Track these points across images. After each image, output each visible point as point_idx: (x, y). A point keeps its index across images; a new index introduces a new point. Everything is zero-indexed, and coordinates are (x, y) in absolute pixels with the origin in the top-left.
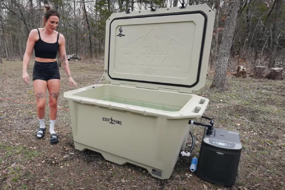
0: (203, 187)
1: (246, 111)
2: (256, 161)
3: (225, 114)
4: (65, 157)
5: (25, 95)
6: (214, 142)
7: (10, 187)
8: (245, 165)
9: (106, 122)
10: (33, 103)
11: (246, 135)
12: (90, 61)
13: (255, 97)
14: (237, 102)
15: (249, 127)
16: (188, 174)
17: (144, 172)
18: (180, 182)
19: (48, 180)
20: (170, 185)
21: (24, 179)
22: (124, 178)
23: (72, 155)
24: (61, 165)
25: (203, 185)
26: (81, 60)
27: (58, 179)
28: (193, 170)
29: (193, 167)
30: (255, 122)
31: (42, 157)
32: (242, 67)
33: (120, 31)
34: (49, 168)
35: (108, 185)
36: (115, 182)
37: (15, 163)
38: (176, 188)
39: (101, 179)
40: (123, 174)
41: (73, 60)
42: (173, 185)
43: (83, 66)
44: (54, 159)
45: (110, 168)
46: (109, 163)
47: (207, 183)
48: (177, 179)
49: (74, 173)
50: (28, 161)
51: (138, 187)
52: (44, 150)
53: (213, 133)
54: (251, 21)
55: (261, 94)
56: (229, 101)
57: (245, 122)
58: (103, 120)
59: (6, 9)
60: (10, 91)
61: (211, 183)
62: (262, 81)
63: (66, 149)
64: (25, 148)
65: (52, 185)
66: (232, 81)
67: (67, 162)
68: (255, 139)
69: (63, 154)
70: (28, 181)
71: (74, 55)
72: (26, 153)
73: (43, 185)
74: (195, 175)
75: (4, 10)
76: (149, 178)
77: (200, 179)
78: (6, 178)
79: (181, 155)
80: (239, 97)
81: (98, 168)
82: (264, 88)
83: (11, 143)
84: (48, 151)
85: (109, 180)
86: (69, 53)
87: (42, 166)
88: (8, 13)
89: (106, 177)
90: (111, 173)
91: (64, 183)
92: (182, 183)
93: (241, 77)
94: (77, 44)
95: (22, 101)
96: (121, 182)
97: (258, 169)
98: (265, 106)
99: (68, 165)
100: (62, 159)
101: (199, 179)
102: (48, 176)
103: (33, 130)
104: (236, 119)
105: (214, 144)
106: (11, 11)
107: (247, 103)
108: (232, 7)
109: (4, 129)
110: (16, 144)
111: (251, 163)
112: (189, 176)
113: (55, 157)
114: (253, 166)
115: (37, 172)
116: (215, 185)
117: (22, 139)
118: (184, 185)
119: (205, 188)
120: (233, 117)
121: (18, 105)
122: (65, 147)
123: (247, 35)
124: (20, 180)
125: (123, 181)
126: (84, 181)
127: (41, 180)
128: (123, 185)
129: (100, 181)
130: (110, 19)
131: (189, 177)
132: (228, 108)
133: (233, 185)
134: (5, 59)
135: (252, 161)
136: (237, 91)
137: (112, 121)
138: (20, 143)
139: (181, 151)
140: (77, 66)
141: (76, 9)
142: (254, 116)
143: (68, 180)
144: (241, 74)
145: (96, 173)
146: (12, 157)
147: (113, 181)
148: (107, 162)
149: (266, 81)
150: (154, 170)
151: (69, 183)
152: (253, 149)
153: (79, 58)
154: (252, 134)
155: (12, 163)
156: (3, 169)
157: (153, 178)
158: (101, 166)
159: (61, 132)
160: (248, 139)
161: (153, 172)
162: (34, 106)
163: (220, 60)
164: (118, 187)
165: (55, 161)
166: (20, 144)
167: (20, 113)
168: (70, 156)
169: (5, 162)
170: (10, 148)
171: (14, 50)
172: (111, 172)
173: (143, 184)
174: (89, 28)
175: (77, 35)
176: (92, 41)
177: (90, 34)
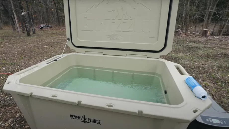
6: (208, 120)
9: (76, 120)
12: (59, 28)
26: (52, 28)
41: (46, 28)
43: (54, 32)
58: (71, 118)
71: (46, 24)
86: (43, 23)
94: (48, 17)
137: (85, 119)
140: (49, 33)
153: (51, 26)
174: (55, 4)
175: (47, 9)
176: (59, 14)
177: (56, 9)
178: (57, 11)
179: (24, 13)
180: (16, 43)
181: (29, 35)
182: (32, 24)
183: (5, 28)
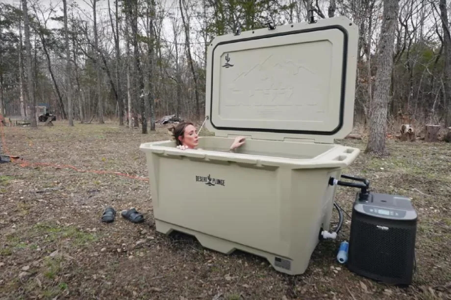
0: (360, 286)
1: (420, 181)
2: (444, 248)
3: (389, 185)
4: (138, 242)
5: (97, 163)
6: (371, 210)
7: (38, 287)
8: (425, 254)
9: (201, 182)
10: (105, 172)
11: (423, 212)
13: (431, 164)
14: (404, 171)
15: (427, 202)
16: (335, 266)
17: (263, 264)
18: (323, 280)
19: (104, 276)
20: (305, 284)
21: (65, 274)
22: (230, 274)
23: (151, 240)
24: (130, 255)
25: (359, 283)
27: (121, 275)
28: (341, 260)
29: (342, 255)
30: (434, 195)
31: (103, 242)
32: (408, 126)
33: (226, 59)
34: (109, 258)
35: (202, 284)
36: (214, 280)
37: (57, 251)
38: (315, 287)
39: (191, 275)
40: (229, 268)
41: (172, 123)
42: (310, 283)
44: (121, 245)
45: (209, 259)
46: (208, 252)
47: (365, 280)
48: (318, 274)
49: (150, 266)
50: (78, 249)
51: (251, 286)
52: (107, 233)
53: (370, 198)
54: (413, 70)
55: (439, 160)
56: (394, 169)
57: (419, 195)
58: (197, 181)
59: (85, 55)
60: (76, 157)
61: (373, 280)
62: (439, 145)
63: (142, 232)
64: (78, 230)
65: (109, 283)
66: (396, 146)
67: (142, 249)
68: (438, 218)
69: (137, 238)
70: (70, 278)
71: (174, 115)
72: (79, 236)
73: (94, 284)
74: (346, 269)
75: (81, 56)
76: (270, 273)
77: (355, 275)
78: (36, 273)
79: (322, 236)
80: (407, 164)
81: (189, 259)
82: (441, 154)
83: (58, 223)
84: (114, 234)
85: (204, 277)
86: (168, 114)
87: (99, 256)
88: (86, 60)
89: (200, 273)
90: (210, 267)
91: (130, 281)
92: (325, 281)
93: (408, 140)
94: (179, 103)
95: (89, 170)
96: (224, 280)
97: (447, 259)
98: (447, 175)
99: (142, 254)
100: (133, 246)
101: (353, 275)
102: (106, 270)
103: (96, 206)
104: (405, 191)
105: (371, 213)
106: (91, 58)
107: (419, 171)
108: (385, 42)
109: (52, 203)
110: (66, 224)
111: (436, 252)
112: (336, 270)
113: (123, 243)
114: (439, 255)
115: (90, 265)
116: (380, 284)
117: (77, 217)
118: (329, 283)
119: (363, 288)
120: (401, 189)
121: (83, 174)
122: (141, 229)
123: (411, 89)
124: (59, 275)
125: (228, 278)
126: (164, 278)
127: (93, 275)
128: (228, 285)
129: (189, 278)
130: (213, 44)
131: (336, 272)
132: (393, 177)
133: (410, 285)
134: (79, 122)
135: (437, 248)
136: (404, 156)
137: (210, 180)
138: (72, 223)
139: (322, 230)
141: (179, 56)
142: (432, 188)
143: (137, 275)
144: (407, 136)
145: (185, 266)
146: (54, 242)
147: (211, 278)
148: (205, 251)
149: (444, 145)
150: (278, 260)
151: (138, 280)
152: (436, 232)
153: (182, 120)
154: (432, 211)
155: (52, 252)
156: (35, 259)
157: (278, 272)
158: (194, 257)
159: (139, 209)
160: (426, 218)
161: (278, 262)
162: (106, 175)
163: (376, 112)
164: (218, 287)
165: (122, 249)
166: (72, 225)
167: (82, 184)
168: (147, 242)
169: (42, 250)
170: (54, 230)
171: (91, 110)
172: (209, 265)
173: (261, 282)
174: (195, 79)
175: (179, 90)
176: (199, 98)
177: (196, 87)
178: (196, 92)
179: (144, 94)
180: (125, 142)
181: (145, 131)
182: (152, 114)
183: (108, 122)
